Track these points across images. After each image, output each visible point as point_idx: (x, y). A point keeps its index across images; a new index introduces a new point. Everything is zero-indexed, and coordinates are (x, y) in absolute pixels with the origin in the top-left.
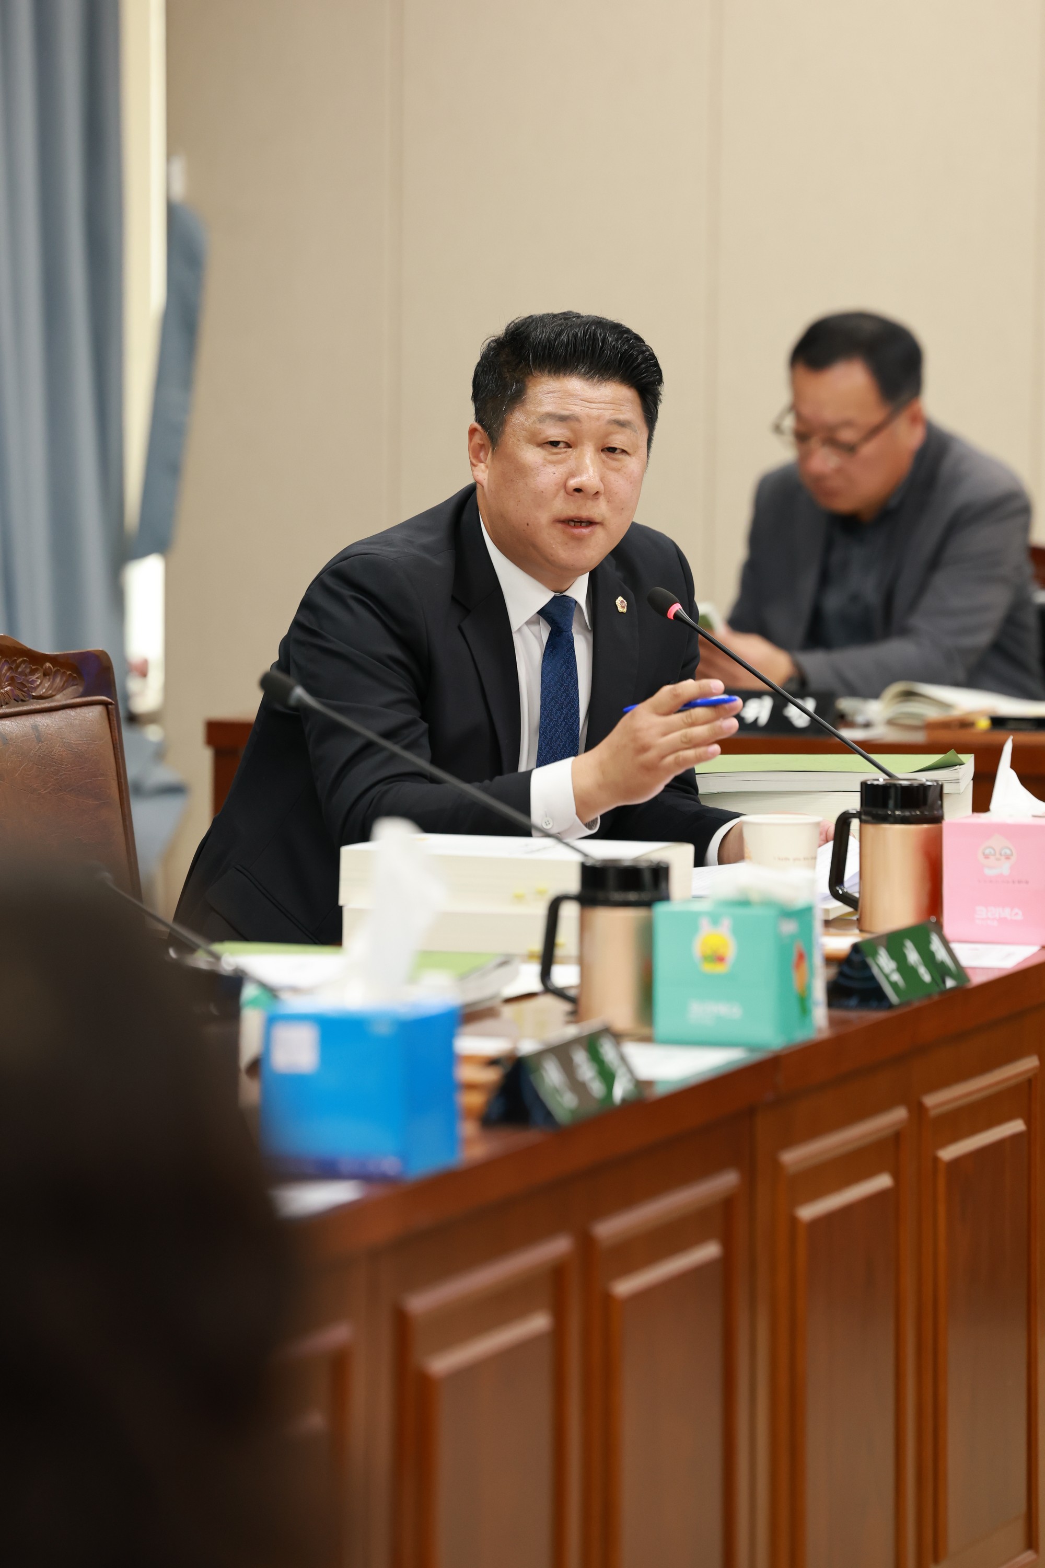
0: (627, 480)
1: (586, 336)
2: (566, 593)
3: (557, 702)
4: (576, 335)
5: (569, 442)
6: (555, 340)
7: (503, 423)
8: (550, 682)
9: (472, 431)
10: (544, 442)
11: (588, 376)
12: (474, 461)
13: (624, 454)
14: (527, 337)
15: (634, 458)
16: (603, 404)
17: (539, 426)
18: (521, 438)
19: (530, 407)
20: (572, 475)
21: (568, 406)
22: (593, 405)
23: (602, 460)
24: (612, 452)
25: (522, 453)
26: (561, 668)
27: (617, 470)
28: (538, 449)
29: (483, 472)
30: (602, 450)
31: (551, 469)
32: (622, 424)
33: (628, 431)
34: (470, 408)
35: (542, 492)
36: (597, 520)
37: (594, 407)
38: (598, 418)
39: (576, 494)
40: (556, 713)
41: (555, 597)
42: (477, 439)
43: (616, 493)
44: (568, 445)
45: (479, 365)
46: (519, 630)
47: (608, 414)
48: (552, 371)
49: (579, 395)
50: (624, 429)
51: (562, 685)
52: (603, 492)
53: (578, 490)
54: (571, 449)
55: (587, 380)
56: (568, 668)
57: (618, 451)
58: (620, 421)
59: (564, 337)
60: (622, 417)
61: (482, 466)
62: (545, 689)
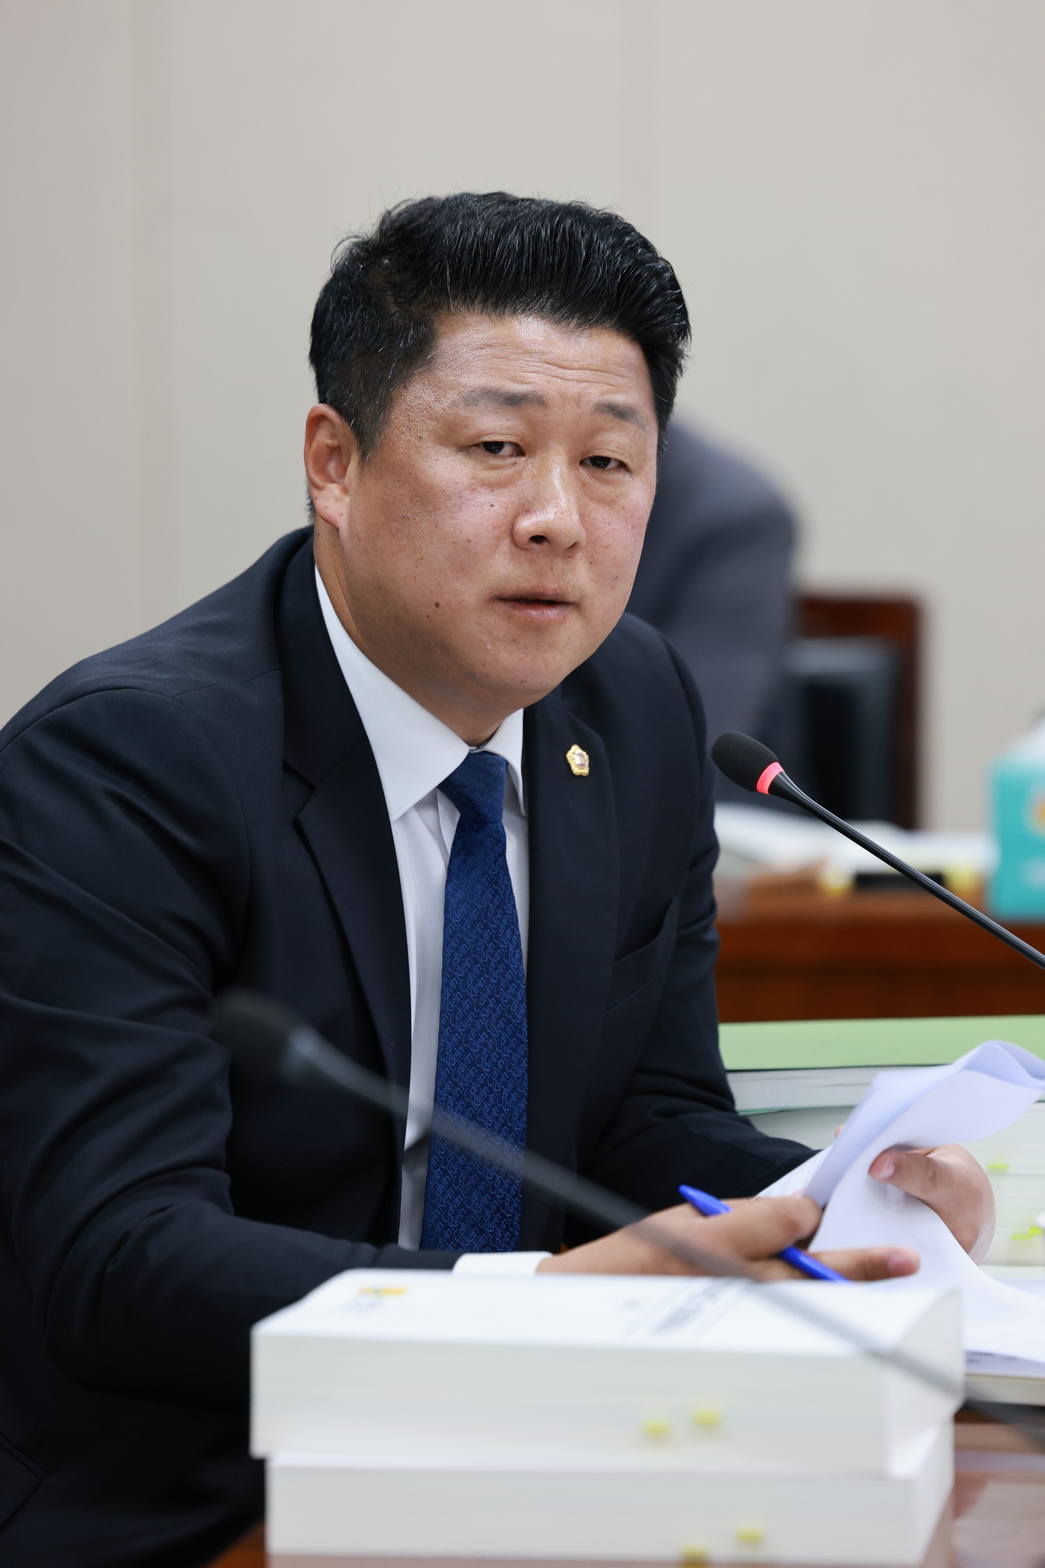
0: (627, 521)
1: (556, 236)
2: (491, 747)
3: (476, 961)
4: (537, 237)
5: (521, 444)
6: (497, 241)
7: (386, 404)
8: (462, 921)
9: (315, 422)
10: (473, 443)
11: (558, 316)
12: (318, 480)
13: (622, 471)
14: (436, 236)
15: (637, 479)
16: (588, 372)
17: (463, 412)
18: (425, 435)
19: (444, 374)
20: (525, 509)
21: (522, 374)
22: (569, 374)
23: (582, 481)
24: (598, 466)
25: (427, 464)
26: (483, 893)
27: (609, 503)
28: (460, 457)
29: (338, 500)
30: (582, 463)
31: (485, 497)
32: (620, 413)
33: (631, 427)
34: (307, 377)
35: (469, 541)
36: (570, 598)
37: (571, 377)
38: (578, 401)
39: (535, 546)
40: (475, 982)
41: (470, 755)
42: (323, 437)
43: (607, 547)
44: (519, 451)
45: (328, 290)
46: (404, 818)
47: (596, 393)
48: (490, 301)
49: (543, 354)
50: (624, 423)
51: (486, 927)
52: (584, 544)
53: (538, 539)
54: (523, 459)
55: (558, 322)
56: (496, 893)
57: (612, 465)
58: (618, 407)
59: (513, 239)
60: (620, 399)
61: (334, 489)
62: (452, 937)
